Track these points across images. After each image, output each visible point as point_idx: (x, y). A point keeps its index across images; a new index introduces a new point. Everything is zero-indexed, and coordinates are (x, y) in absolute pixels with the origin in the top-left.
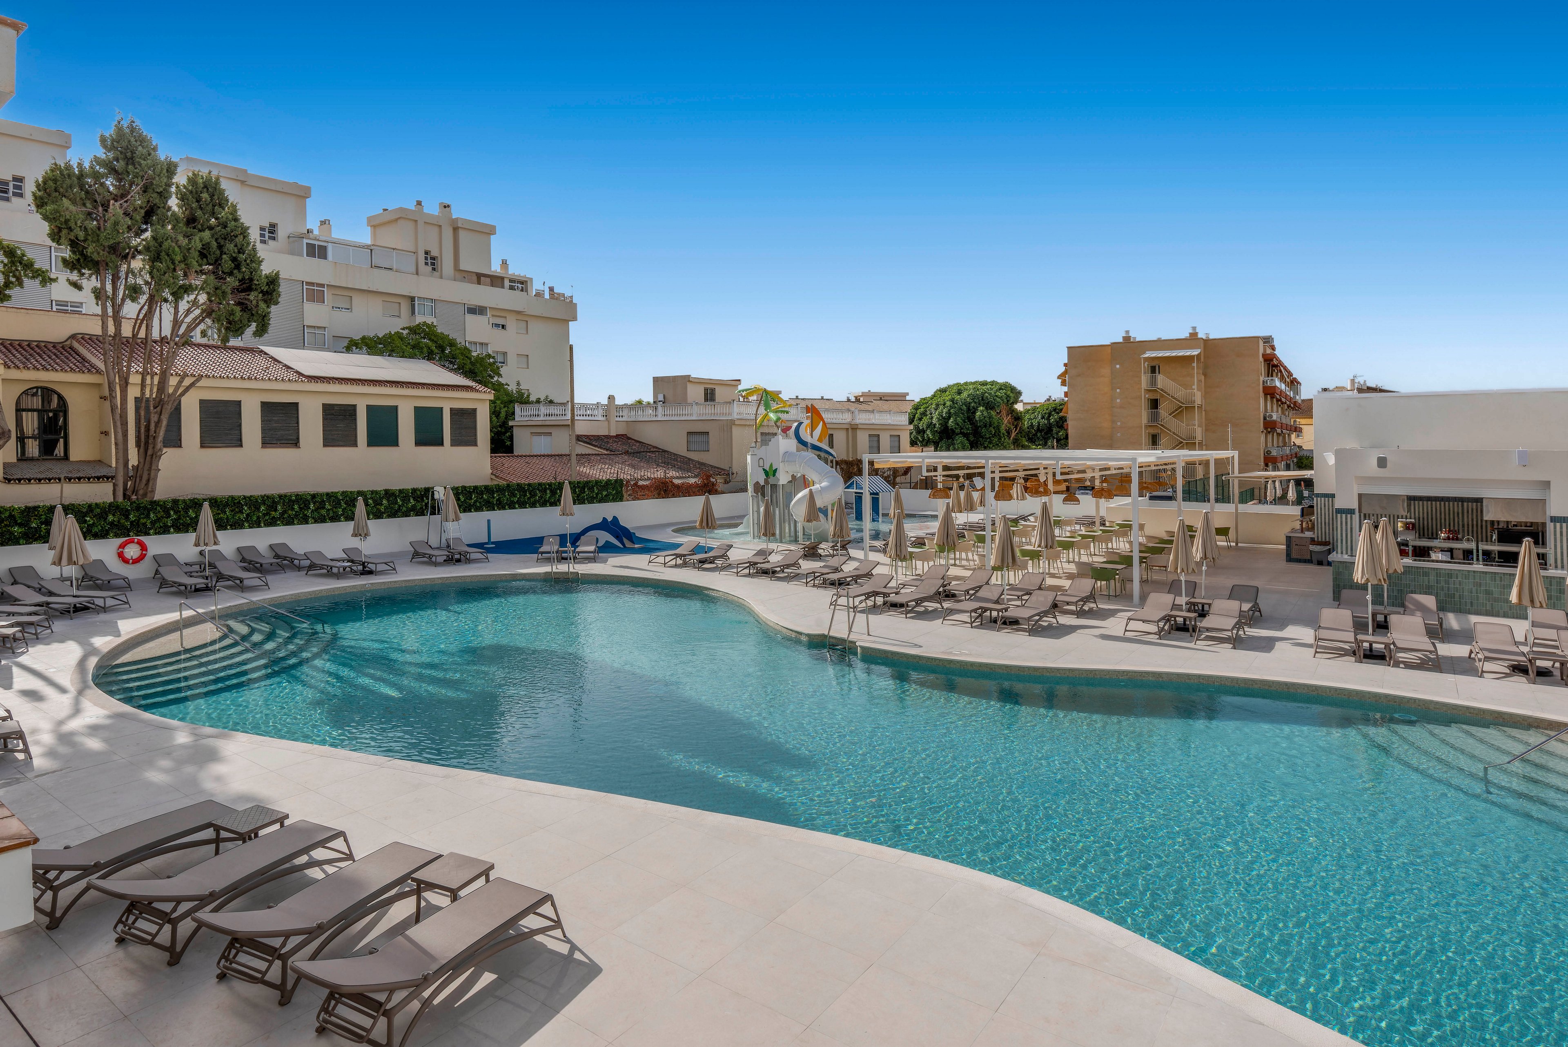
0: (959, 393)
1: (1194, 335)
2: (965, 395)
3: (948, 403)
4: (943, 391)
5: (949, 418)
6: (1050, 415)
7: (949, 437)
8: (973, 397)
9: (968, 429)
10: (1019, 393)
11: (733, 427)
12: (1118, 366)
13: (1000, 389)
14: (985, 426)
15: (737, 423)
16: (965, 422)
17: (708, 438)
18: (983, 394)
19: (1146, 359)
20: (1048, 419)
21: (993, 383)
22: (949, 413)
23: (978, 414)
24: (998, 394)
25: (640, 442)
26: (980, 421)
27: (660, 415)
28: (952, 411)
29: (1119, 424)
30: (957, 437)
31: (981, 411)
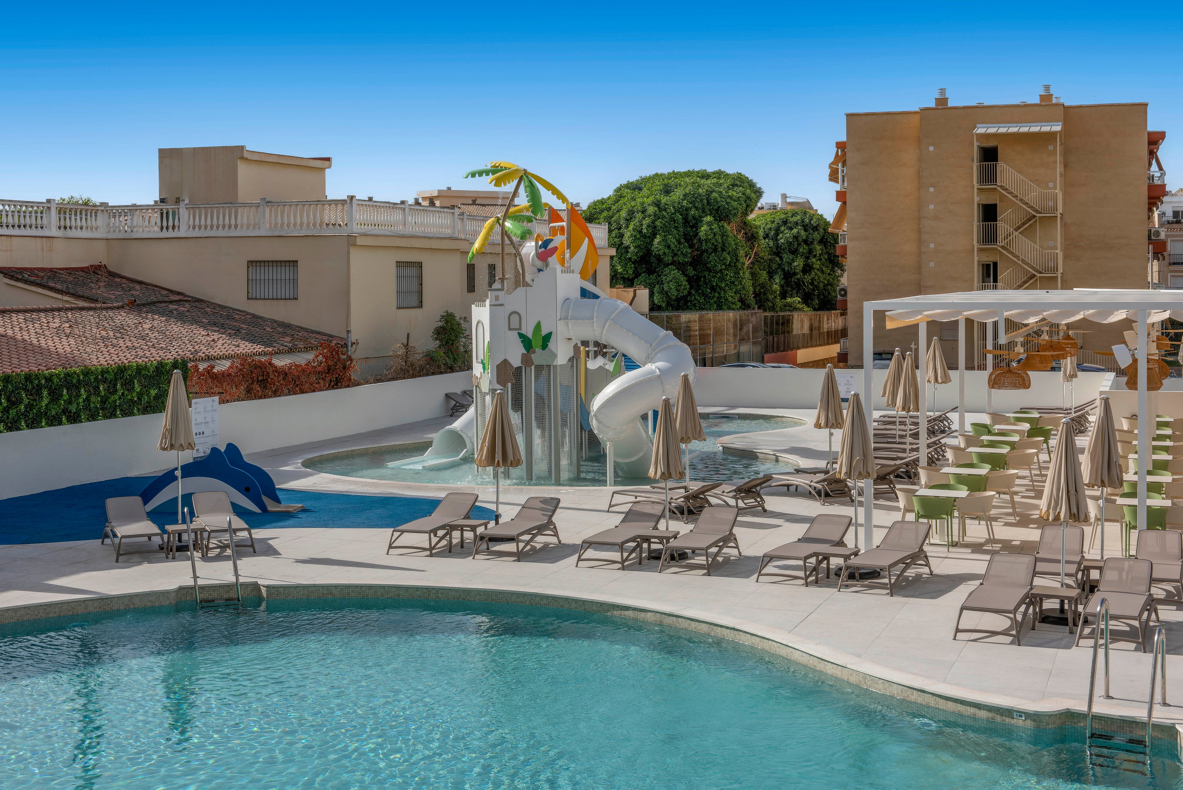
0: (667, 191)
1: (1047, 98)
2: (677, 195)
3: (651, 210)
4: (635, 187)
5: (654, 235)
6: (778, 231)
7: (650, 271)
8: (693, 198)
9: (685, 255)
10: (759, 193)
11: (352, 250)
12: (931, 148)
13: (734, 185)
14: (715, 250)
15: (360, 241)
16: (680, 243)
17: (295, 272)
18: (709, 193)
19: (981, 136)
20: (775, 238)
21: (719, 174)
22: (653, 226)
23: (704, 228)
24: (731, 193)
25: (141, 283)
26: (706, 241)
27: (183, 227)
28: (658, 223)
29: (932, 246)
30: (667, 270)
31: (709, 224)
